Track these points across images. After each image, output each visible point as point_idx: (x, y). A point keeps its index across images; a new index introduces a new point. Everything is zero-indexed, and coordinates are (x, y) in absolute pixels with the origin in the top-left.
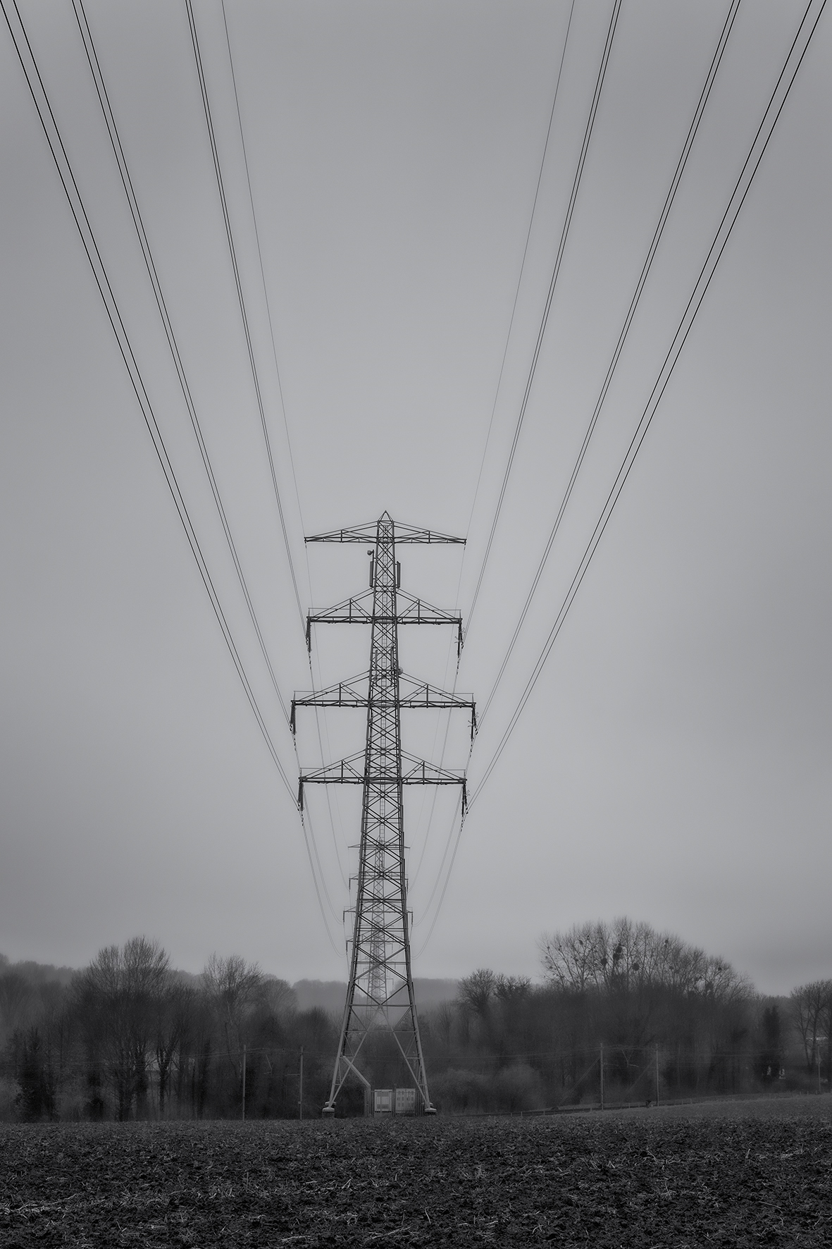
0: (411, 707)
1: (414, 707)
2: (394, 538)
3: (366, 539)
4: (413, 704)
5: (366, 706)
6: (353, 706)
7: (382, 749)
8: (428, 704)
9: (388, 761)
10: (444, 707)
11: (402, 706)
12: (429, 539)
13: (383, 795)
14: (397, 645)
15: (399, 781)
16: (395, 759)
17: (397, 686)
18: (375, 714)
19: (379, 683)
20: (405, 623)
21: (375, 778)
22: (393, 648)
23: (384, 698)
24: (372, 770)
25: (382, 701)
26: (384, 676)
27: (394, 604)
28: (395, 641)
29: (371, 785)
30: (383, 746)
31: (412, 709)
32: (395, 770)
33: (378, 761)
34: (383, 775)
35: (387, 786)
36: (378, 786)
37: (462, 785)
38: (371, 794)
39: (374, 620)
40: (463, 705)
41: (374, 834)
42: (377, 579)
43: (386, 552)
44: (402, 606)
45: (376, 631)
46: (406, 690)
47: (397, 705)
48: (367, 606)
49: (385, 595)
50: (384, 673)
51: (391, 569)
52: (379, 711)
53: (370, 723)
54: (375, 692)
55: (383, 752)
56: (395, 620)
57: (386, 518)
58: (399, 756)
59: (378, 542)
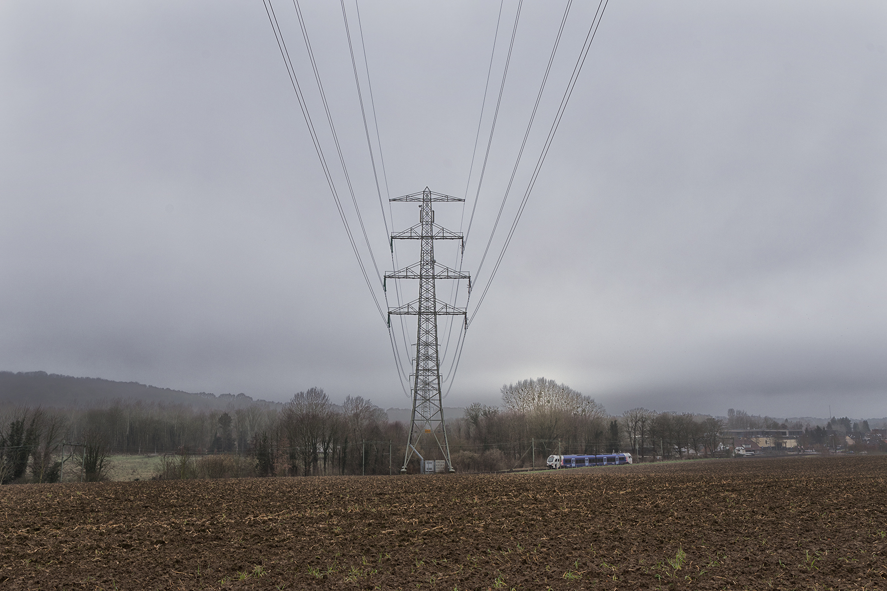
0: (440, 278)
1: (441, 278)
2: (431, 199)
3: (418, 200)
4: (441, 277)
5: (419, 278)
6: (413, 278)
7: (427, 298)
8: (448, 277)
9: (430, 304)
10: (456, 278)
11: (436, 278)
12: (448, 199)
13: (427, 320)
14: (433, 249)
15: (435, 313)
16: (433, 303)
17: (433, 268)
18: (423, 282)
19: (425, 267)
20: (437, 239)
21: (424, 312)
22: (431, 251)
23: (427, 274)
24: (422, 308)
25: (427, 276)
26: (427, 264)
27: (432, 230)
28: (432, 247)
29: (422, 316)
30: (427, 297)
31: (440, 279)
32: (433, 308)
33: (424, 304)
34: (427, 311)
35: (430, 316)
36: (425, 316)
37: (464, 315)
38: (422, 320)
39: (422, 238)
40: (465, 277)
41: (423, 339)
42: (423, 218)
43: (427, 205)
44: (435, 231)
45: (423, 243)
46: (438, 270)
47: (434, 277)
48: (419, 231)
49: (427, 226)
50: (427, 262)
51: (430, 214)
52: (425, 281)
53: (421, 286)
54: (423, 272)
55: (427, 299)
56: (432, 238)
57: (427, 190)
58: (435, 302)
59: (423, 201)
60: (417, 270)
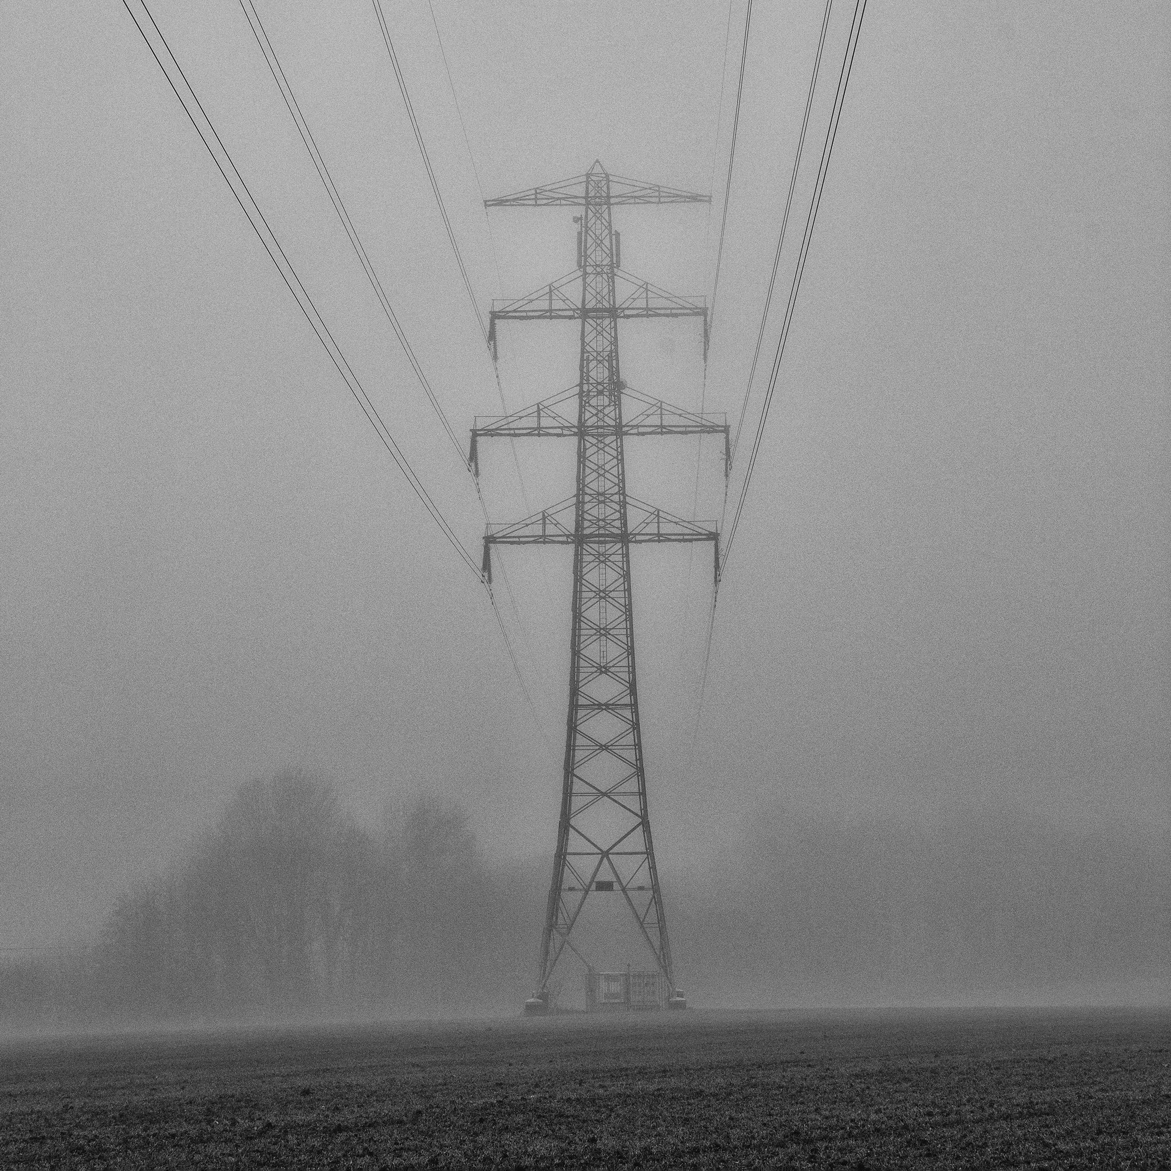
0: (638, 434)
1: (643, 434)
2: (609, 197)
3: (571, 201)
4: (641, 430)
5: (575, 434)
6: (558, 435)
7: (603, 502)
8: (663, 430)
9: (610, 512)
10: (686, 433)
11: (626, 434)
12: (659, 197)
13: (602, 559)
14: (616, 346)
15: (625, 538)
17: (618, 404)
18: (588, 445)
19: (593, 402)
20: (628, 317)
21: (591, 535)
22: (611, 351)
23: (601, 423)
25: (598, 427)
26: (600, 393)
27: (612, 291)
28: (615, 342)
29: (585, 546)
30: (601, 490)
31: (641, 437)
32: (617, 524)
33: (594, 511)
34: (602, 531)
35: (608, 546)
36: (595, 546)
37: (713, 542)
39: (585, 313)
40: (712, 429)
42: (586, 257)
43: (598, 216)
45: (588, 328)
47: (619, 431)
49: (599, 279)
50: (600, 387)
51: (607, 242)
52: (594, 441)
53: (582, 457)
54: (588, 415)
55: (601, 498)
56: (613, 313)
58: (623, 504)
59: (588, 204)
60: (569, 411)
